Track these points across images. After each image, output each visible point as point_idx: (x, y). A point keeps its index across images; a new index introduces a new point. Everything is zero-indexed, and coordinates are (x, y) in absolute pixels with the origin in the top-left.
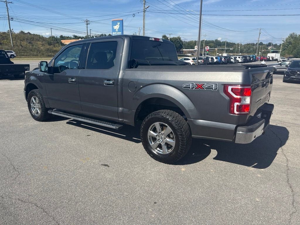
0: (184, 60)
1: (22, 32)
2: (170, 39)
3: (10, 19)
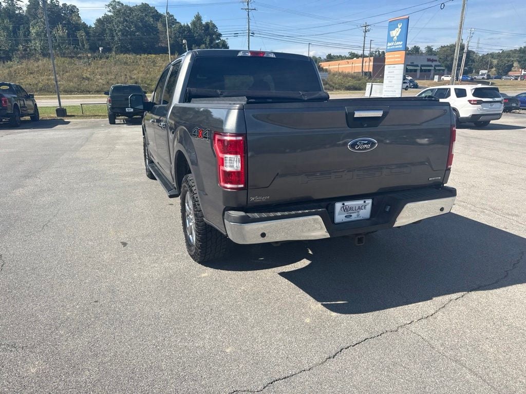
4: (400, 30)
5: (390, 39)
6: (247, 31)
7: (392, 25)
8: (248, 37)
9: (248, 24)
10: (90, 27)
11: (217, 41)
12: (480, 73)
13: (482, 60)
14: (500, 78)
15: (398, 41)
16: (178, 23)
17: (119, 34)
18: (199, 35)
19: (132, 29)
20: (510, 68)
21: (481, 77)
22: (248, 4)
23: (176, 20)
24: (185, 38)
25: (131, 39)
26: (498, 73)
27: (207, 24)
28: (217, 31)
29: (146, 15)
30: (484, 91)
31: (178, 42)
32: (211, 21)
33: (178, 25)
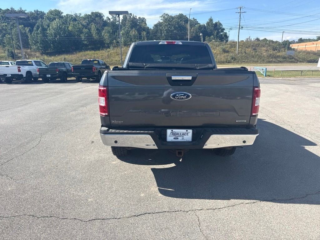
1: (258, 39)
6: (239, 26)
8: (238, 30)
9: (239, 22)
10: (151, 29)
11: (221, 33)
16: (199, 23)
17: (165, 32)
18: (210, 30)
19: (172, 29)
22: (240, 9)
23: (198, 22)
24: (202, 32)
25: (171, 35)
27: (216, 23)
28: (222, 27)
29: (181, 21)
31: (198, 35)
32: (219, 21)
33: (199, 25)
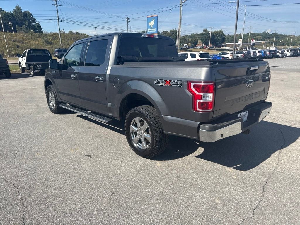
0: (222, 55)
1: (71, 32)
2: (212, 33)
3: (60, 20)
4: (154, 22)
5: (149, 27)
6: (57, 19)
7: (149, 19)
8: (58, 22)
9: (57, 14)
12: (184, 46)
13: (184, 39)
14: (193, 48)
15: (153, 28)
16: (2, 10)
18: (20, 19)
20: (196, 43)
21: (185, 47)
22: (56, 2)
24: (10, 21)
26: (192, 45)
27: (25, 13)
28: (32, 17)
30: (203, 55)
32: (28, 11)
33: (3, 13)
